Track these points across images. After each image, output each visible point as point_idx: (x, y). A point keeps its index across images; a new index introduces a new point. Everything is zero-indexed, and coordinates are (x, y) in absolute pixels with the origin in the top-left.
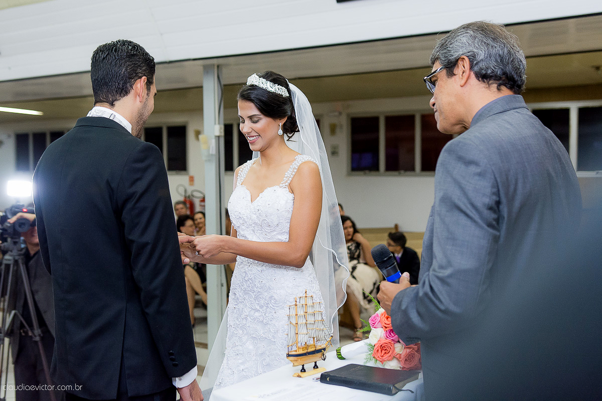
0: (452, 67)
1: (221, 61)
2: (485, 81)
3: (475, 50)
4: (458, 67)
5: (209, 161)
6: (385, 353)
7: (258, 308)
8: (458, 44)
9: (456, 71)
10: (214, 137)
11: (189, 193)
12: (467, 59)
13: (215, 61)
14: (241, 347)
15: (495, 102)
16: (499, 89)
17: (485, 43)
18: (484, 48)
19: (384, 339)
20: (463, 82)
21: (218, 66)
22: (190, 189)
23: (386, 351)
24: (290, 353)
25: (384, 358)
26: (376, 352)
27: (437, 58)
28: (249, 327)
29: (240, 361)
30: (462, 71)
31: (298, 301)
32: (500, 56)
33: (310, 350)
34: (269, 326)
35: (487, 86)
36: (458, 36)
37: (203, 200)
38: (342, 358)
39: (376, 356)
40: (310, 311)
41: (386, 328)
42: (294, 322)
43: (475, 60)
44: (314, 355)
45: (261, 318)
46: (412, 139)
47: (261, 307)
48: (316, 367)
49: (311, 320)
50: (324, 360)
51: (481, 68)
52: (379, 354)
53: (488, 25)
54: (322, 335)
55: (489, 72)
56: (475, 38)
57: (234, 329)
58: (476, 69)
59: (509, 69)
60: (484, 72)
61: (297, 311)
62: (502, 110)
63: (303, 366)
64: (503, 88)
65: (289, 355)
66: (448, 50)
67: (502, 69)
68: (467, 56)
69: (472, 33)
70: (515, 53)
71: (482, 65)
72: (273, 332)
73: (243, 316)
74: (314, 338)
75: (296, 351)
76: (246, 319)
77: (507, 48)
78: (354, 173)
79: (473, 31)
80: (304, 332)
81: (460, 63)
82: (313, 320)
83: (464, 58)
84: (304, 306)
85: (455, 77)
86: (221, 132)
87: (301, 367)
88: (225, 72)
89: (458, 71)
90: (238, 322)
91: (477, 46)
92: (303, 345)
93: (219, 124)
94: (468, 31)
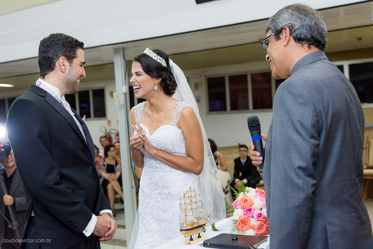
0: (278, 34)
1: (124, 45)
2: (300, 42)
3: (293, 23)
4: (283, 33)
5: (120, 109)
6: (244, 225)
7: (161, 200)
8: (282, 19)
9: (281, 37)
10: (122, 94)
11: (108, 131)
12: (287, 28)
13: (121, 46)
14: (149, 227)
15: (307, 56)
16: (309, 48)
17: (299, 18)
18: (299, 21)
19: (243, 216)
20: (285, 43)
21: (123, 49)
22: (108, 129)
23: (245, 224)
24: (182, 229)
25: (243, 228)
26: (238, 224)
27: (270, 28)
28: (154, 213)
29: (149, 236)
30: (285, 36)
31: (186, 194)
32: (309, 26)
33: (195, 226)
34: (168, 212)
35: (302, 45)
36: (282, 14)
37: (118, 135)
38: (216, 230)
39: (238, 228)
40: (194, 200)
41: (244, 208)
42: (184, 208)
43: (293, 29)
44: (198, 229)
45: (163, 207)
46: (246, 90)
47: (163, 200)
48: (199, 237)
49: (195, 206)
50: (205, 232)
51: (297, 34)
52: (240, 226)
53: (301, 6)
54: (202, 216)
55: (303, 36)
56: (293, 14)
57: (144, 215)
58: (294, 34)
59: (315, 34)
60: (299, 36)
61: (185, 201)
62: (312, 61)
63: (191, 236)
64: (312, 46)
65: (181, 230)
66: (276, 23)
67: (311, 35)
68: (288, 27)
69: (291, 11)
70: (319, 24)
71: (298, 32)
72: (171, 216)
73: (150, 206)
74: (197, 218)
75: (186, 227)
76: (152, 208)
77: (314, 20)
78: (211, 113)
79: (292, 10)
80: (191, 214)
81: (284, 31)
82: (196, 206)
83: (286, 28)
84: (190, 197)
85: (280, 40)
86: (127, 90)
87: (190, 237)
88: (127, 52)
89: (283, 36)
90: (146, 210)
91: (294, 20)
92: (190, 223)
93: (125, 85)
94: (289, 10)
